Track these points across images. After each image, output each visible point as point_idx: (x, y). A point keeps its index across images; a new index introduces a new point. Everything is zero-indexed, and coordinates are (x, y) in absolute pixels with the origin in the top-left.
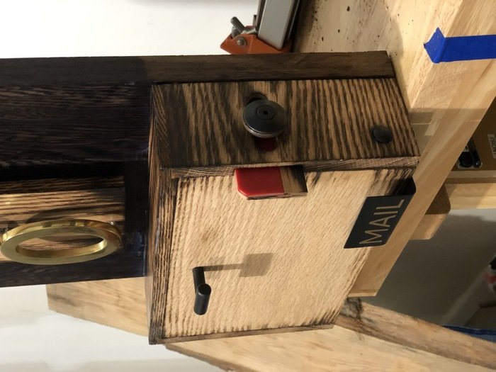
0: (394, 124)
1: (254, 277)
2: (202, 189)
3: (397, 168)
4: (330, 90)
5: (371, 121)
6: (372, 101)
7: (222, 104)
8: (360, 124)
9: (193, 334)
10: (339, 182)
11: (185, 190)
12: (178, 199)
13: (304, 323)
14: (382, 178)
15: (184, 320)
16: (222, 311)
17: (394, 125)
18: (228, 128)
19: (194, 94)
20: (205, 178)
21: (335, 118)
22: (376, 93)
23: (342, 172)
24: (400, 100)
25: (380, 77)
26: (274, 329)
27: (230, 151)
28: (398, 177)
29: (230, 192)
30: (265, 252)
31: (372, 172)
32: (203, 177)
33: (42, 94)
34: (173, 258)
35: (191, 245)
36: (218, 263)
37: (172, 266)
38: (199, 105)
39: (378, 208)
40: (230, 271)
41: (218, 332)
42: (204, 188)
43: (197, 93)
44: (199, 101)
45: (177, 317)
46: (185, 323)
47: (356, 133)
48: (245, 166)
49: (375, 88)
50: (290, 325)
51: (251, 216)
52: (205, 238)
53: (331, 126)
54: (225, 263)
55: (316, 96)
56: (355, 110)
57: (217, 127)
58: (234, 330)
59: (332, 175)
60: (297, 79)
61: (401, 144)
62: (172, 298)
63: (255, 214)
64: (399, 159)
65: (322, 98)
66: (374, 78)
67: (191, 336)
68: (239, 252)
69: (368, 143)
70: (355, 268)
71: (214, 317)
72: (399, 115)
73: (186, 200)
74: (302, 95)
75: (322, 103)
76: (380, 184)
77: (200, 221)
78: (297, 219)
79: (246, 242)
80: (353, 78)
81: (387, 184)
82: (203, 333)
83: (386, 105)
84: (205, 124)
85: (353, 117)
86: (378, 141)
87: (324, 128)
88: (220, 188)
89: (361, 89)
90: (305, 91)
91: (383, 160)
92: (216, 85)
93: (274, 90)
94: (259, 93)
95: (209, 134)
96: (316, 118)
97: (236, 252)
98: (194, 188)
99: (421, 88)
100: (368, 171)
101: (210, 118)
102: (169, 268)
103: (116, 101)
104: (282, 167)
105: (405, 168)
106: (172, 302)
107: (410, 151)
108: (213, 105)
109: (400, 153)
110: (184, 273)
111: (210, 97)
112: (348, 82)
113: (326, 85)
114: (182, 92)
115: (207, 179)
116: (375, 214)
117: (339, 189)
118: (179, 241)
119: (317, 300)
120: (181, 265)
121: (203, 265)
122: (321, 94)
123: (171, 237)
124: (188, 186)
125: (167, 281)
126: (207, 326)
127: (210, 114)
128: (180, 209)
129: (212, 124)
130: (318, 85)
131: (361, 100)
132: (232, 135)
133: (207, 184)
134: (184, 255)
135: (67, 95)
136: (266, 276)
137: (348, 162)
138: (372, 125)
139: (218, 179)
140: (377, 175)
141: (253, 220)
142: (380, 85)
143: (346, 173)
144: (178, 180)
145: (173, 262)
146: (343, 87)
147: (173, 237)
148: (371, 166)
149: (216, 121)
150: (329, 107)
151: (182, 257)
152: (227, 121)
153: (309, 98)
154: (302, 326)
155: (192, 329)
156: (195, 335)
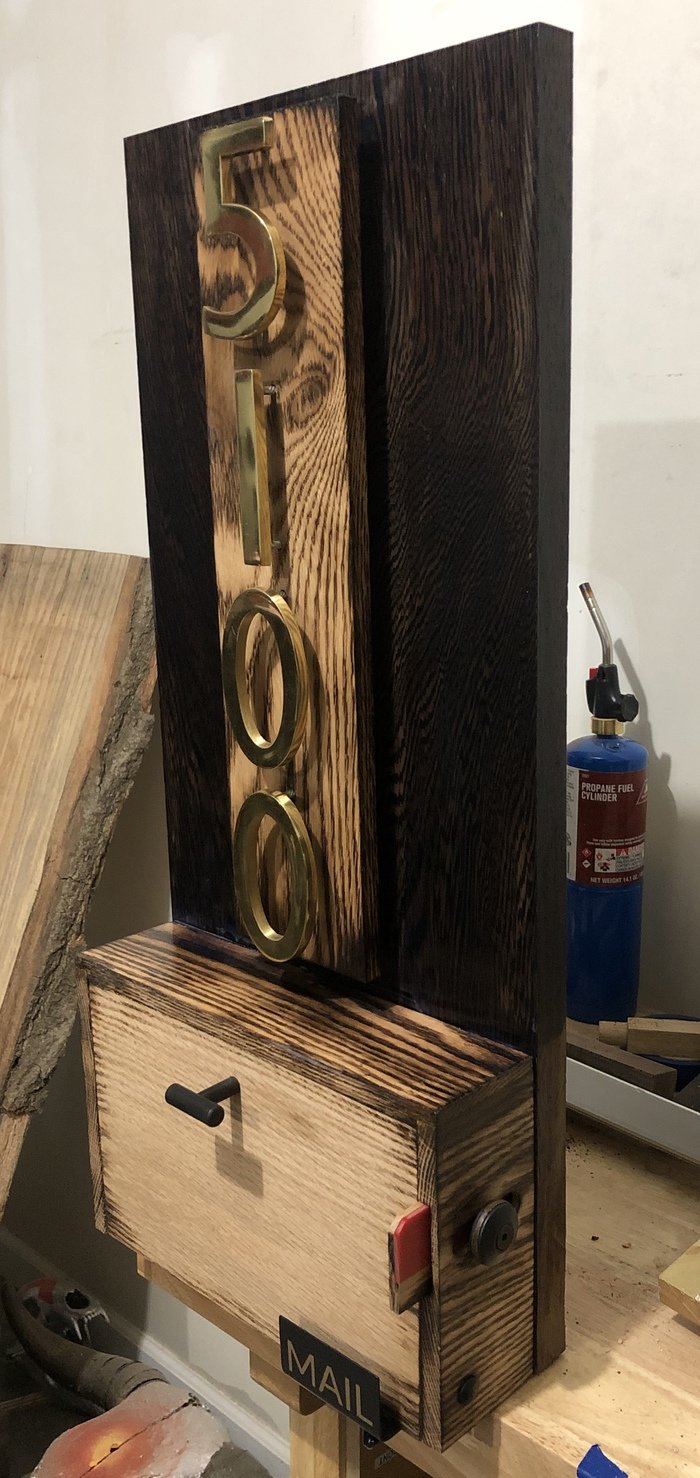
0: (480, 1399)
1: (214, 1156)
2: (394, 1150)
3: (421, 1416)
4: (522, 1296)
5: (484, 1368)
6: (507, 1358)
7: (507, 1162)
8: (481, 1355)
9: (93, 1025)
10: (398, 1334)
11: (395, 1129)
12: (377, 1113)
13: (108, 1190)
14: (402, 1391)
15: (127, 1024)
16: (141, 1084)
17: (478, 1401)
18: (480, 1182)
19: (521, 1117)
20: (415, 1163)
21: (490, 1316)
22: (517, 1359)
23: (417, 1340)
24: (508, 1393)
25: (534, 1356)
26: (99, 1145)
27: (454, 1196)
28: (403, 1413)
29: (389, 1186)
30: (265, 1189)
31: (415, 1380)
32: (417, 1161)
33: (520, 905)
34: (260, 1060)
35: (286, 1096)
36: (244, 1117)
37: (243, 1052)
38: (508, 1131)
39: (358, 1387)
40: (230, 1128)
41: (95, 1063)
42: (396, 1154)
43: (523, 1121)
44: (513, 1128)
45: (134, 1017)
46: (121, 1025)
47: (471, 1354)
48: (435, 1222)
49: (522, 1354)
50: (105, 1169)
51: (340, 1196)
52: (297, 1118)
53: (480, 1316)
54: (245, 1126)
55: (516, 1281)
56: (497, 1340)
57: (483, 1166)
58: (98, 1087)
59: (412, 1327)
60: (535, 1248)
61: (456, 1420)
62: (174, 1025)
63: (342, 1202)
64: (438, 1423)
65: (513, 1289)
66: (534, 1349)
67: (91, 1022)
68: (266, 1153)
69: (460, 1375)
70: (226, 1300)
71: (131, 1070)
72: (491, 1401)
73: (373, 1122)
74: (516, 1261)
75: (506, 1293)
76: (393, 1386)
77: (333, 1125)
78: (329, 1253)
79: (288, 1171)
80: (535, 1321)
81: (393, 1395)
82: (95, 1040)
83: (502, 1378)
84: (487, 1148)
85: (488, 1343)
86: (459, 1389)
87: (478, 1308)
88: (395, 1176)
89: (523, 1335)
90: (521, 1264)
91: (438, 1403)
92: (530, 1143)
93: (524, 1221)
94: (520, 1203)
95: (474, 1160)
96: (490, 1293)
97: (267, 1149)
98: (396, 1141)
99: (535, 1440)
100: (418, 1376)
101: (493, 1152)
102: (238, 1045)
103: (506, 998)
104: (431, 1268)
105: (421, 1426)
106: (168, 1023)
107: (447, 1438)
108: (507, 1149)
109: (445, 1424)
110: (228, 1062)
111: (518, 1141)
112: (530, 1315)
113: (527, 1289)
114: (525, 1100)
115: (414, 1166)
116: (347, 1380)
117: (386, 1329)
118: (295, 1082)
119: (158, 1225)
120: (245, 1065)
121: (242, 1094)
122: (518, 1286)
123: (303, 1074)
124: (401, 1135)
125: (214, 1035)
126: (112, 1051)
127: (497, 1150)
128: (359, 1108)
129: (487, 1157)
130: (528, 1277)
131: (509, 1342)
132: (473, 1190)
133: (404, 1161)
134: (264, 1077)
135: (518, 937)
136: (215, 1171)
137: (436, 1356)
138: (480, 1370)
139: (414, 1180)
140: (410, 1387)
141: (332, 1197)
142: (526, 1359)
143: (417, 1348)
144: (415, 1126)
145: (252, 1057)
146: (524, 1312)
147: (304, 1078)
148: (426, 1383)
149: (489, 1161)
150: (502, 1304)
151: (262, 1073)
152: (489, 1177)
153: (513, 1273)
154: (103, 1186)
155: (105, 1028)
156: (91, 1028)
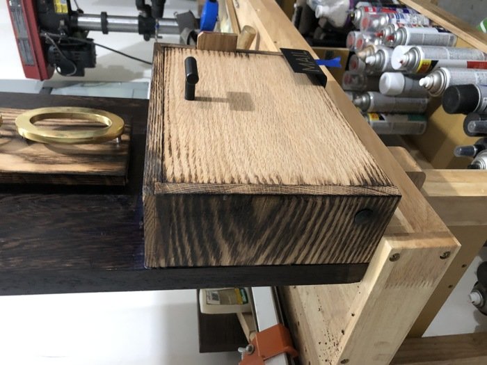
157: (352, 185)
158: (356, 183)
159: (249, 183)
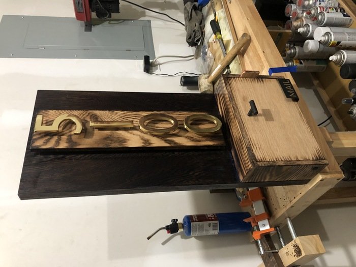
2: (235, 81)
9: (268, 160)
20: (234, 78)
29: (242, 83)
41: (279, 160)
82: (272, 160)
88: (239, 81)
124: (231, 80)
139: (237, 78)
157: (313, 160)
158: (315, 159)
159: (282, 161)
